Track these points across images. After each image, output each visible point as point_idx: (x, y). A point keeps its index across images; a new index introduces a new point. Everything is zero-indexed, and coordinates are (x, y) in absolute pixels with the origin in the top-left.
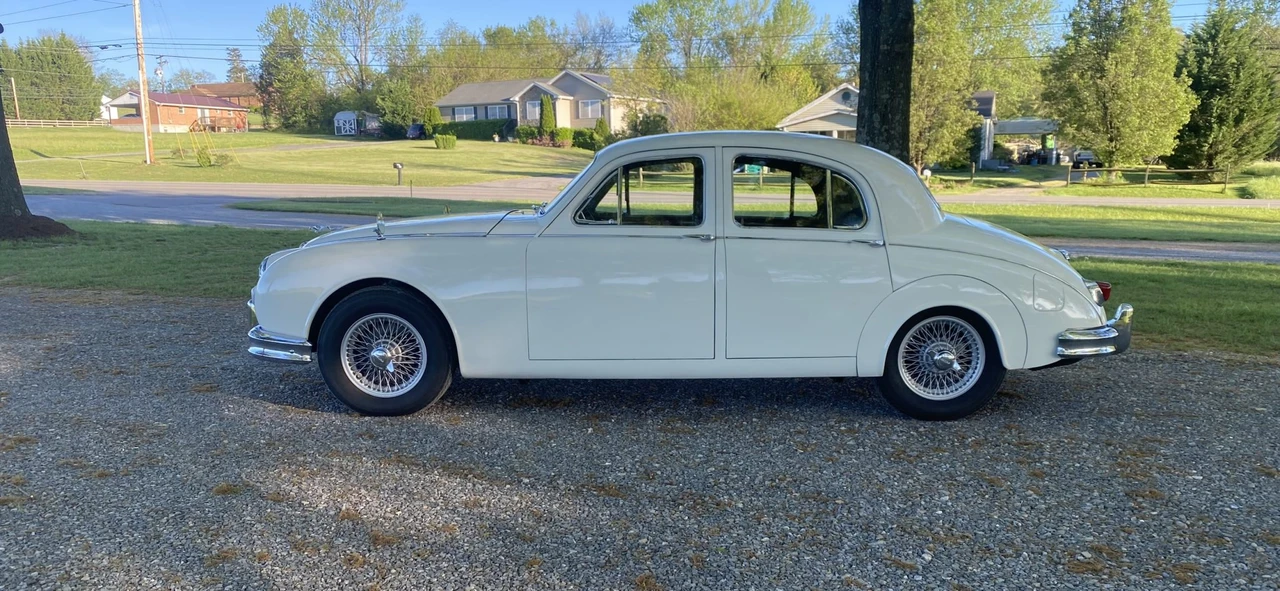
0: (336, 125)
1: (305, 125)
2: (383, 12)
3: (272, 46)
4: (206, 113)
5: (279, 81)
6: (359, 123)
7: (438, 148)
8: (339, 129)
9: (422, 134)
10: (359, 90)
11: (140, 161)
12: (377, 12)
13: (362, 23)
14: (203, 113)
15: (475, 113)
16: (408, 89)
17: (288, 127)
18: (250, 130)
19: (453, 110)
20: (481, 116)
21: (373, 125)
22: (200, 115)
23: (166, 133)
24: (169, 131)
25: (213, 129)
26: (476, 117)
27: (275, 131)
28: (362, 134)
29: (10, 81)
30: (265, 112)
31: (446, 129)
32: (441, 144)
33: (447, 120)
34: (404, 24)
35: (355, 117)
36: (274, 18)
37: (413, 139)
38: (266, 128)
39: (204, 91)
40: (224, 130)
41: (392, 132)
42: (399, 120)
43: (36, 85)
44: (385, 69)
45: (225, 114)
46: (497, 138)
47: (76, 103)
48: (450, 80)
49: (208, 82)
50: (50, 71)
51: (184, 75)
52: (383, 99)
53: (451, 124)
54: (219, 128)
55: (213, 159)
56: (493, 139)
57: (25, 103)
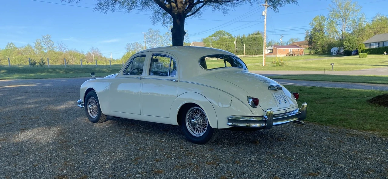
0: (331, 52)
1: (322, 52)
2: (352, 13)
3: (314, 28)
4: (291, 50)
5: (315, 39)
6: (339, 51)
7: (360, 58)
8: (332, 53)
9: (357, 53)
10: (341, 40)
11: (261, 65)
12: (350, 13)
13: (344, 18)
14: (290, 50)
15: (379, 45)
16: (356, 38)
17: (317, 53)
18: (304, 55)
19: (370, 44)
20: (381, 46)
21: (342, 51)
22: (289, 51)
23: (279, 57)
24: (280, 56)
25: (293, 55)
26: (379, 46)
27: (312, 55)
28: (339, 54)
29: (244, 45)
30: (310, 49)
31: (366, 51)
32: (361, 56)
33: (367, 48)
34: (359, 17)
35: (338, 49)
36: (315, 20)
37: (354, 55)
38: (310, 54)
39: (296, 44)
40: (296, 55)
41: (348, 53)
42: (351, 49)
43: (249, 45)
44: (351, 32)
45: (297, 50)
46: (385, 53)
47: (259, 50)
48: (372, 34)
49: (298, 41)
50: (254, 42)
51: (292, 40)
52: (346, 43)
53: (368, 49)
54: (295, 55)
55: (280, 64)
56: (384, 54)
57: (247, 51)
